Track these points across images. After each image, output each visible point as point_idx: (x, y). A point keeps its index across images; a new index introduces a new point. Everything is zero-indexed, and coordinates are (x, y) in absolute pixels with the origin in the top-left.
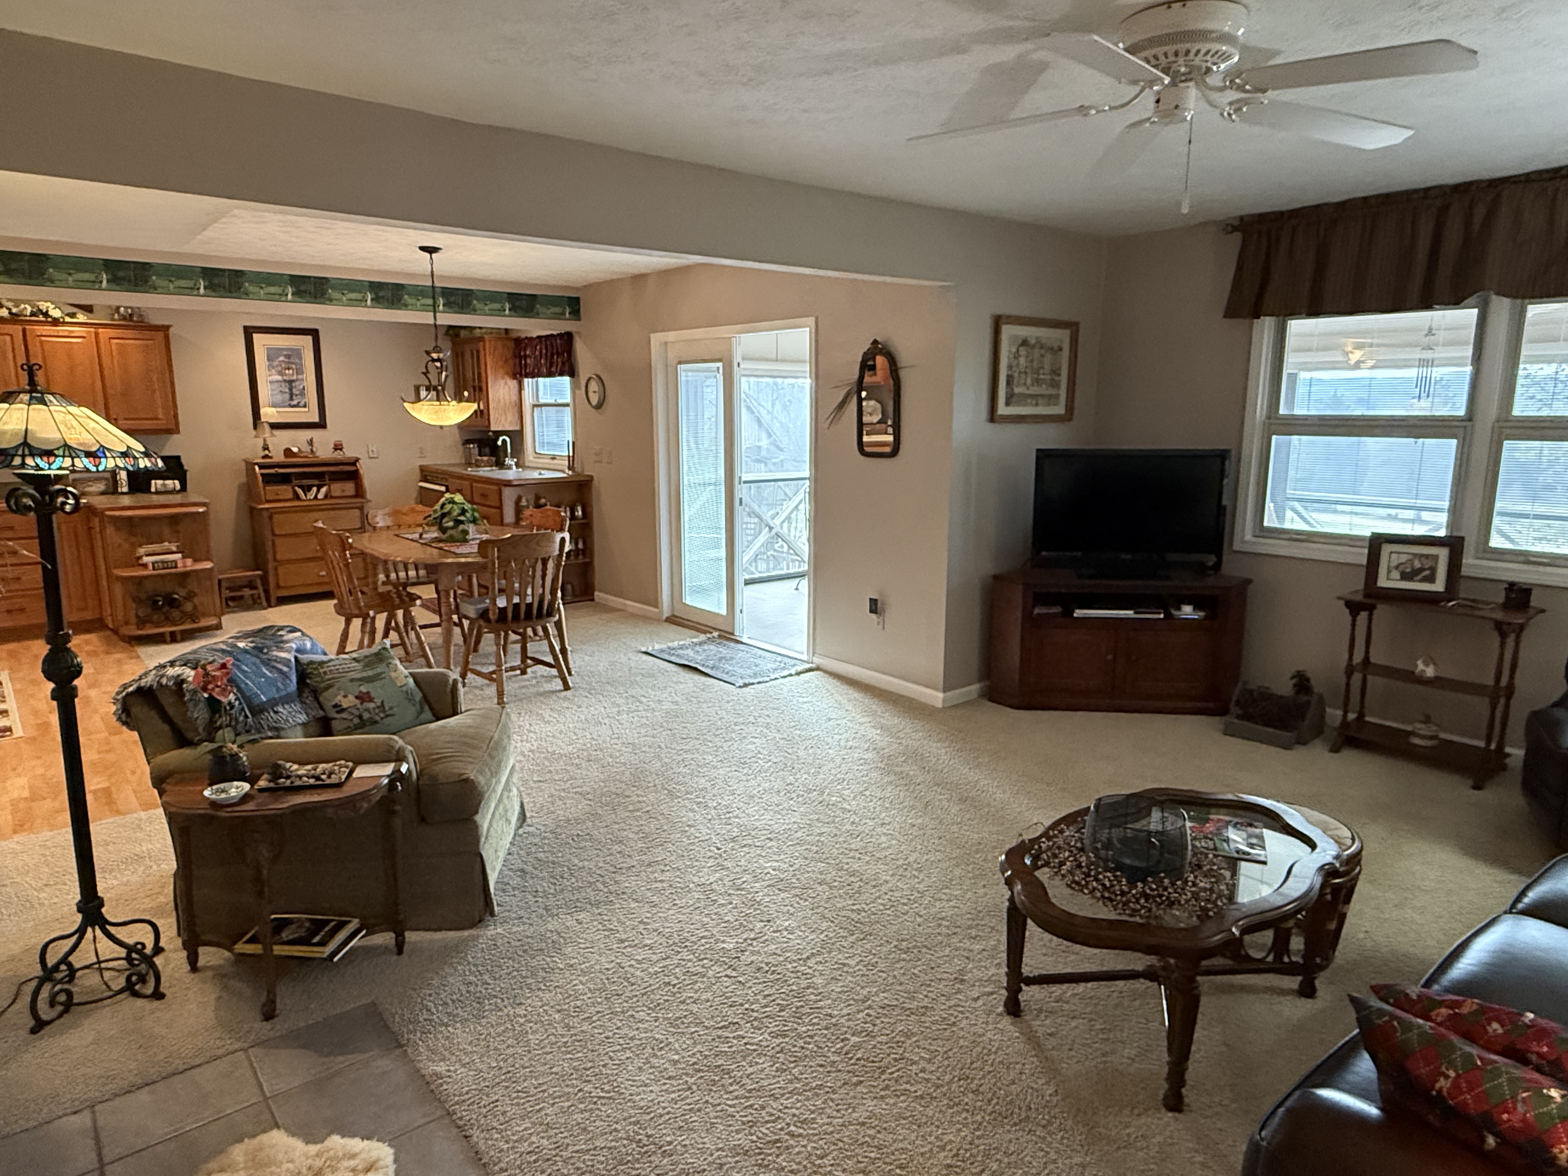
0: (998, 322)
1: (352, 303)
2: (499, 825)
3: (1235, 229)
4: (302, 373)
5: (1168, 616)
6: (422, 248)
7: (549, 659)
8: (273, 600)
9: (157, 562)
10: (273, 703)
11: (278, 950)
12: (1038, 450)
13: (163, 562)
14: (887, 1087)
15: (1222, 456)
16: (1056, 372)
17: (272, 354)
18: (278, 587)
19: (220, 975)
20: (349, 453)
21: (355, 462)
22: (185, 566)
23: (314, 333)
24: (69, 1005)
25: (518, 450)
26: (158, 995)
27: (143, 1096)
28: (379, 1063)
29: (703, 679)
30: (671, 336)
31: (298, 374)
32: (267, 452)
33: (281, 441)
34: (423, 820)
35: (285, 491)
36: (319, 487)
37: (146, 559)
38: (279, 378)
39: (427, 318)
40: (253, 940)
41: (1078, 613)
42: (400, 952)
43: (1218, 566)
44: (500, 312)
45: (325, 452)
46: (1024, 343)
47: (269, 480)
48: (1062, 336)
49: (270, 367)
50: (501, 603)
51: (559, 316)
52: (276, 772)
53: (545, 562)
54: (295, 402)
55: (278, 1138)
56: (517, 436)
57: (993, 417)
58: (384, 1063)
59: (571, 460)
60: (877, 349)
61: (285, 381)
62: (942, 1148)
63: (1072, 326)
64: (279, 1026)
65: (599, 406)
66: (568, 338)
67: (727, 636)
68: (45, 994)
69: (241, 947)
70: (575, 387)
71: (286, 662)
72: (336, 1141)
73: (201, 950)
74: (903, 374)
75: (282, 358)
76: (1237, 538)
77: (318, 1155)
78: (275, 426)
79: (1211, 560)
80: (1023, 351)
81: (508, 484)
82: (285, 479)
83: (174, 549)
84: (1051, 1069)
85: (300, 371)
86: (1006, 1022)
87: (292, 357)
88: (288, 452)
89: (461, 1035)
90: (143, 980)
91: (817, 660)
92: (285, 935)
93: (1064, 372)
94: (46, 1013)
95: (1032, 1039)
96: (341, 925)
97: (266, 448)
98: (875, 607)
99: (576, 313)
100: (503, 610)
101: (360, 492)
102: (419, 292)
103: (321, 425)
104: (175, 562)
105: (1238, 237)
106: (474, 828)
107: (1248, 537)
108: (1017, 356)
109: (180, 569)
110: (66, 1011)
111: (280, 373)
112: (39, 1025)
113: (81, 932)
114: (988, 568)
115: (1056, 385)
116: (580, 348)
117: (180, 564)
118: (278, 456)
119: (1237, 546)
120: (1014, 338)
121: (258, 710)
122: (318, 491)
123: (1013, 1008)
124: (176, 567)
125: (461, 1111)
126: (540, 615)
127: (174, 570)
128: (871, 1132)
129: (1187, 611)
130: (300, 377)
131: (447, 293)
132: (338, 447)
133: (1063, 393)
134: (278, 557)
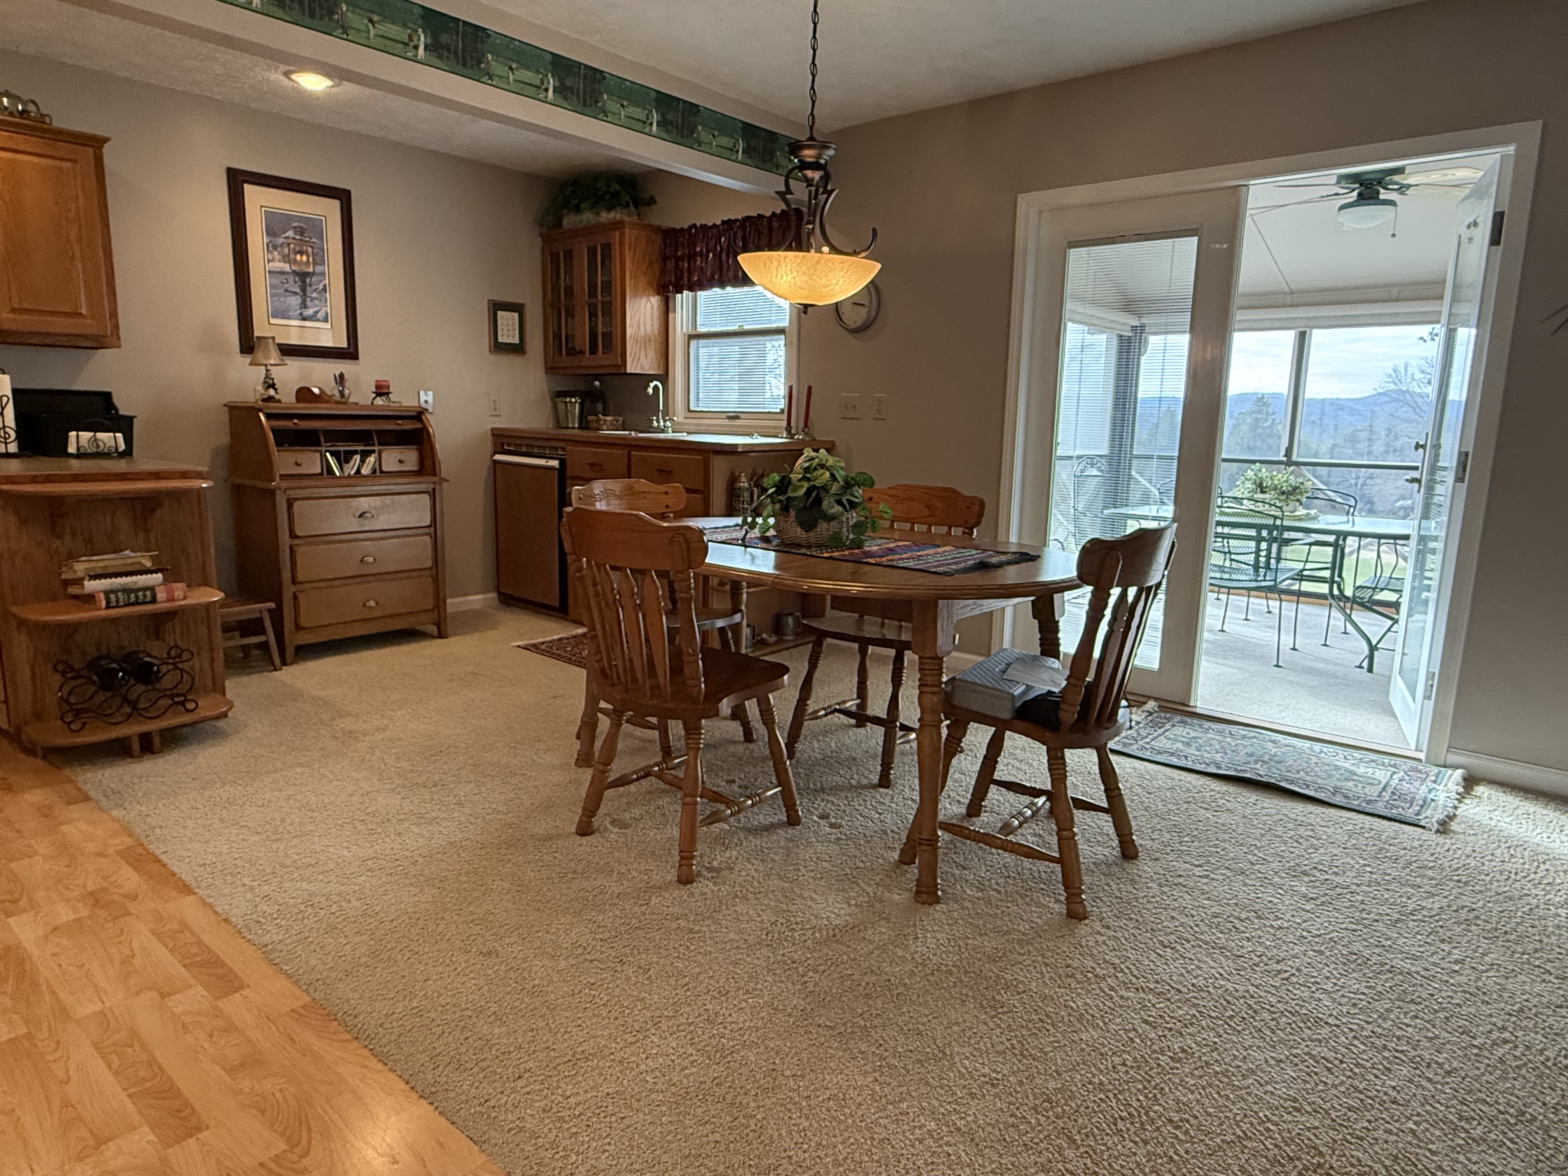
4: (322, 263)
8: (290, 652)
9: (115, 592)
13: (126, 590)
17: (273, 224)
18: (298, 627)
20: (404, 400)
21: (419, 415)
22: (171, 599)
23: (344, 197)
31: (315, 263)
32: (272, 392)
33: (293, 374)
35: (309, 460)
36: (365, 455)
37: (91, 586)
38: (286, 267)
45: (363, 399)
47: (284, 438)
49: (272, 247)
54: (310, 312)
61: (294, 272)
65: (864, 327)
75: (290, 233)
78: (280, 350)
82: (307, 439)
83: (148, 564)
85: (319, 258)
87: (307, 232)
88: (304, 394)
97: (269, 385)
101: (430, 465)
103: (350, 353)
104: (152, 589)
109: (162, 606)
111: (286, 259)
117: (161, 595)
118: (291, 400)
122: (363, 461)
124: (154, 601)
127: (150, 607)
130: (319, 269)
132: (382, 390)
134: (300, 577)
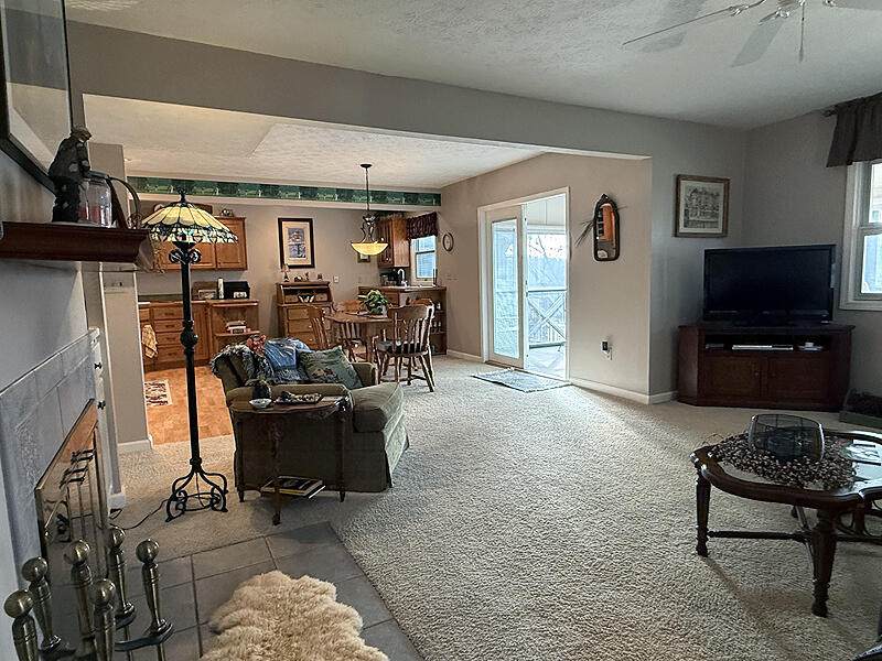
0: (678, 179)
1: (328, 199)
2: (395, 442)
3: (832, 113)
5: (796, 349)
6: (363, 166)
7: (423, 375)
9: (235, 330)
10: (284, 367)
11: (281, 491)
12: (706, 251)
13: (237, 330)
14: (621, 585)
15: (831, 248)
16: (715, 208)
17: (291, 232)
19: (254, 504)
20: (325, 280)
21: (327, 284)
22: (247, 332)
23: (310, 221)
24: (184, 511)
25: (408, 278)
26: (224, 510)
27: (214, 553)
28: (330, 548)
29: (506, 388)
30: (489, 208)
32: (286, 279)
33: (294, 274)
34: (356, 431)
35: (294, 298)
36: (310, 297)
37: (230, 328)
38: (294, 243)
39: (364, 206)
40: (271, 486)
41: (735, 347)
42: (342, 500)
43: (830, 318)
44: (400, 203)
45: (313, 280)
46: (695, 191)
47: (287, 292)
48: (719, 187)
49: (290, 238)
50: (398, 344)
51: (431, 204)
52: (284, 395)
53: (421, 322)
54: (300, 255)
55: (278, 574)
56: (408, 270)
57: (676, 234)
58: (333, 548)
59: (435, 280)
60: (605, 199)
61: (296, 245)
62: (659, 619)
63: (726, 182)
64: (280, 528)
65: (450, 250)
66: (434, 216)
67: (519, 369)
68: (173, 505)
69: (264, 489)
70: (438, 241)
71: (292, 351)
72: (306, 578)
73: (246, 493)
74: (620, 212)
75: (295, 233)
76: (843, 299)
77: (298, 583)
78: (290, 267)
79: (825, 313)
80: (694, 195)
81: (403, 291)
82: (293, 292)
83: (243, 323)
84: (731, 586)
85: (303, 239)
86: (698, 559)
87: (300, 233)
88: (296, 279)
89: (373, 540)
90: (218, 501)
91: (572, 380)
92: (285, 485)
93: (721, 209)
94: (174, 514)
95: (716, 568)
96: (312, 483)
97: (286, 277)
98: (606, 347)
99: (438, 202)
100: (399, 347)
101: (330, 299)
102: (360, 193)
103: (312, 266)
104: (243, 330)
105: (834, 117)
106: (383, 436)
107: (850, 301)
108: (690, 198)
109: (245, 333)
110: (183, 513)
111: (294, 241)
112: (170, 518)
113: (190, 476)
114: (677, 324)
115: (716, 216)
116: (440, 220)
117: (245, 331)
118: (292, 281)
119: (843, 305)
120: (688, 188)
121: (277, 370)
123: (702, 551)
124: (243, 332)
125: (372, 573)
126: (418, 351)
127: (242, 334)
128: (612, 607)
129: (809, 346)
130: (303, 242)
131: (374, 193)
132: (320, 277)
133: (720, 220)
134: (290, 331)
